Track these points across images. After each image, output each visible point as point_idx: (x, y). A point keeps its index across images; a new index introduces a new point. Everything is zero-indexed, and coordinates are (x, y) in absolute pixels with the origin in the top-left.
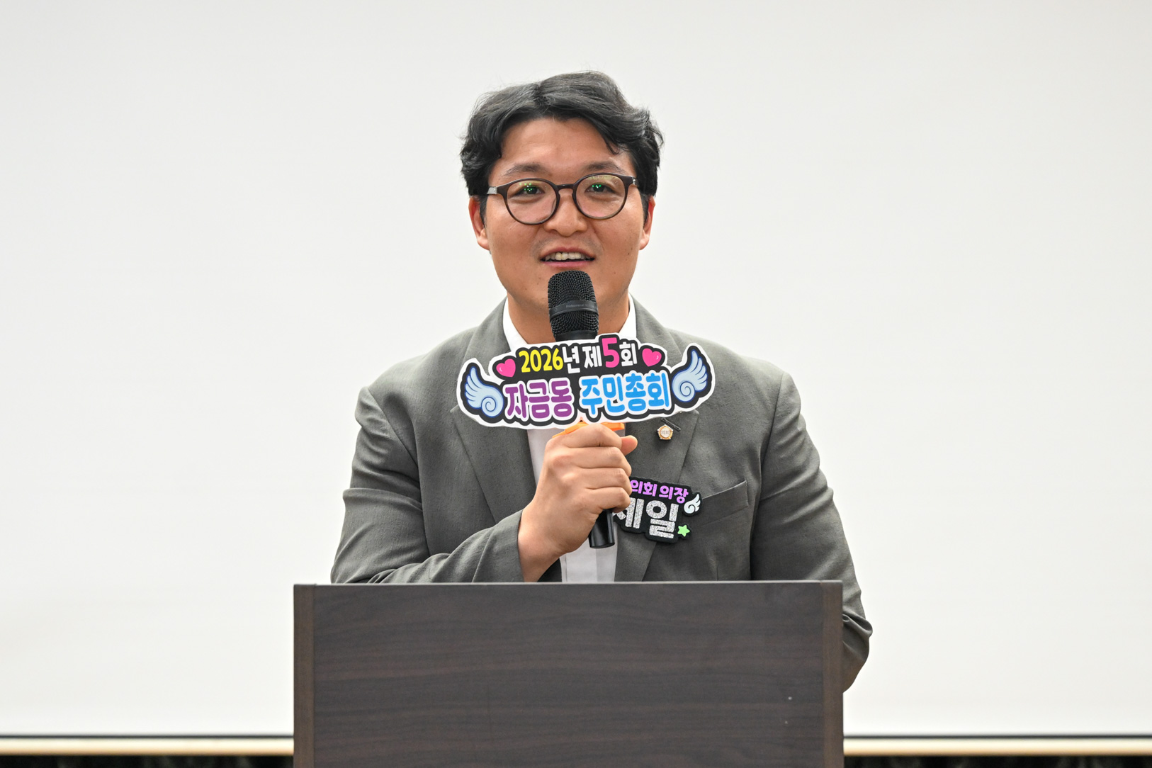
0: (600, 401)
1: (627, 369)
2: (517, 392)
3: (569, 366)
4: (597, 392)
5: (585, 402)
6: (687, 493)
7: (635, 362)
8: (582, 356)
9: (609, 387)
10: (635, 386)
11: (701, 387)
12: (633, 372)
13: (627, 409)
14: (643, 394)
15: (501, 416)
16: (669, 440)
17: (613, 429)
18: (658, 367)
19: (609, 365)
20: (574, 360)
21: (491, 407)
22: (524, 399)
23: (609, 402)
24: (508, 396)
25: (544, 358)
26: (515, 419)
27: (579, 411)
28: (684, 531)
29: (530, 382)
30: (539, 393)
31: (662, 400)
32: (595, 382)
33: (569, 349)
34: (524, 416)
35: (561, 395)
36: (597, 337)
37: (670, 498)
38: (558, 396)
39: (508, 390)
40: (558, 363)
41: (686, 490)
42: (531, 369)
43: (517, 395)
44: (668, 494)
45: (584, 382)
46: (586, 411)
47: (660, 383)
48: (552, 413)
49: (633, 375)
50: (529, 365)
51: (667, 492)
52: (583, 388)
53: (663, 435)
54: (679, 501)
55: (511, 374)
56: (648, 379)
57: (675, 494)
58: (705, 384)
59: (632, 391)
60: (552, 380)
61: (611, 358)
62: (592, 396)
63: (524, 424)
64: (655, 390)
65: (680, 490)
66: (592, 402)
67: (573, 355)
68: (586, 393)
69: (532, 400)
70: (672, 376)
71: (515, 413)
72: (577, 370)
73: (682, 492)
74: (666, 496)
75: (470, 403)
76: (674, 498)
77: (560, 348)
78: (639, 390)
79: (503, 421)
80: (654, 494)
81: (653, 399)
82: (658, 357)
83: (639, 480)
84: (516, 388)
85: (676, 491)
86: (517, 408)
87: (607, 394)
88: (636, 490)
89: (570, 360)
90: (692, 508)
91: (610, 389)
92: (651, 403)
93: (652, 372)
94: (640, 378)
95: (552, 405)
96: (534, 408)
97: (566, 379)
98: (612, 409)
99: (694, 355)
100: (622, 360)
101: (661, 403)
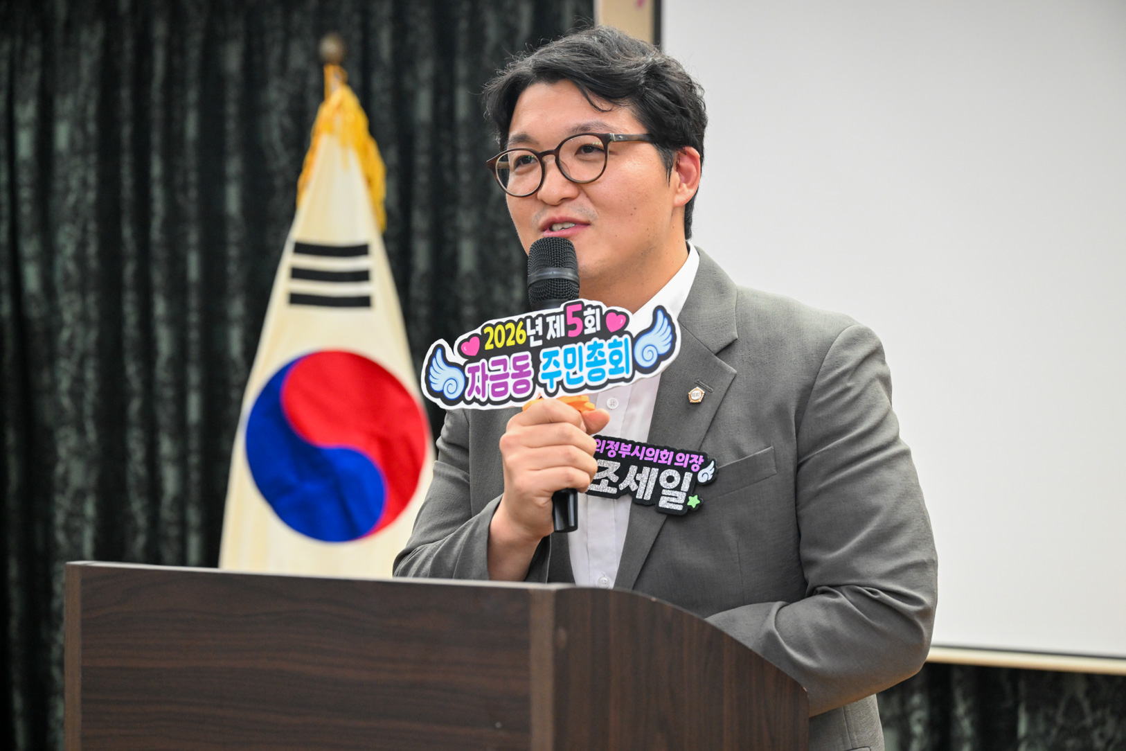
0: (559, 373)
1: (590, 337)
2: (478, 371)
3: (532, 338)
4: (557, 364)
5: (544, 376)
6: (703, 461)
7: (599, 328)
8: (546, 326)
9: (570, 357)
10: (596, 354)
11: (664, 349)
12: (595, 339)
13: (586, 381)
14: (604, 362)
15: (461, 398)
16: (699, 403)
17: (569, 404)
18: (621, 332)
19: (572, 334)
20: (537, 332)
21: (452, 389)
22: (485, 377)
23: (568, 374)
24: (469, 375)
25: (508, 332)
26: (475, 400)
27: (537, 386)
28: (694, 501)
29: (492, 359)
30: (499, 370)
31: (623, 368)
32: (556, 353)
33: (533, 321)
34: (483, 396)
35: (521, 371)
36: (563, 305)
37: (685, 466)
38: (518, 372)
39: (471, 370)
40: (521, 337)
41: (701, 457)
42: (495, 345)
43: (479, 374)
44: (683, 462)
45: (545, 355)
46: (544, 386)
47: (622, 349)
48: (511, 391)
49: (595, 342)
50: (493, 342)
51: (682, 460)
52: (544, 361)
53: (693, 398)
54: (693, 470)
55: (474, 353)
56: (610, 346)
57: (691, 462)
58: (669, 346)
59: (592, 360)
60: (514, 355)
61: (574, 327)
62: (552, 369)
63: (483, 404)
64: (616, 357)
65: (695, 457)
66: (550, 376)
67: (537, 327)
68: (546, 367)
69: (493, 378)
70: (634, 341)
71: (474, 393)
72: (540, 343)
73: (698, 460)
74: (681, 464)
75: (433, 386)
76: (689, 465)
77: (524, 320)
78: (600, 358)
79: (462, 402)
80: (669, 463)
81: (613, 367)
82: (622, 321)
83: (655, 448)
84: (478, 367)
85: (692, 458)
86: (477, 387)
87: (568, 366)
88: (652, 459)
89: (533, 332)
90: (705, 476)
91: (570, 360)
92: (611, 372)
93: (615, 337)
94: (601, 346)
95: (511, 382)
96: (494, 386)
97: (528, 353)
98: (570, 381)
99: (660, 314)
100: (585, 327)
101: (621, 370)
